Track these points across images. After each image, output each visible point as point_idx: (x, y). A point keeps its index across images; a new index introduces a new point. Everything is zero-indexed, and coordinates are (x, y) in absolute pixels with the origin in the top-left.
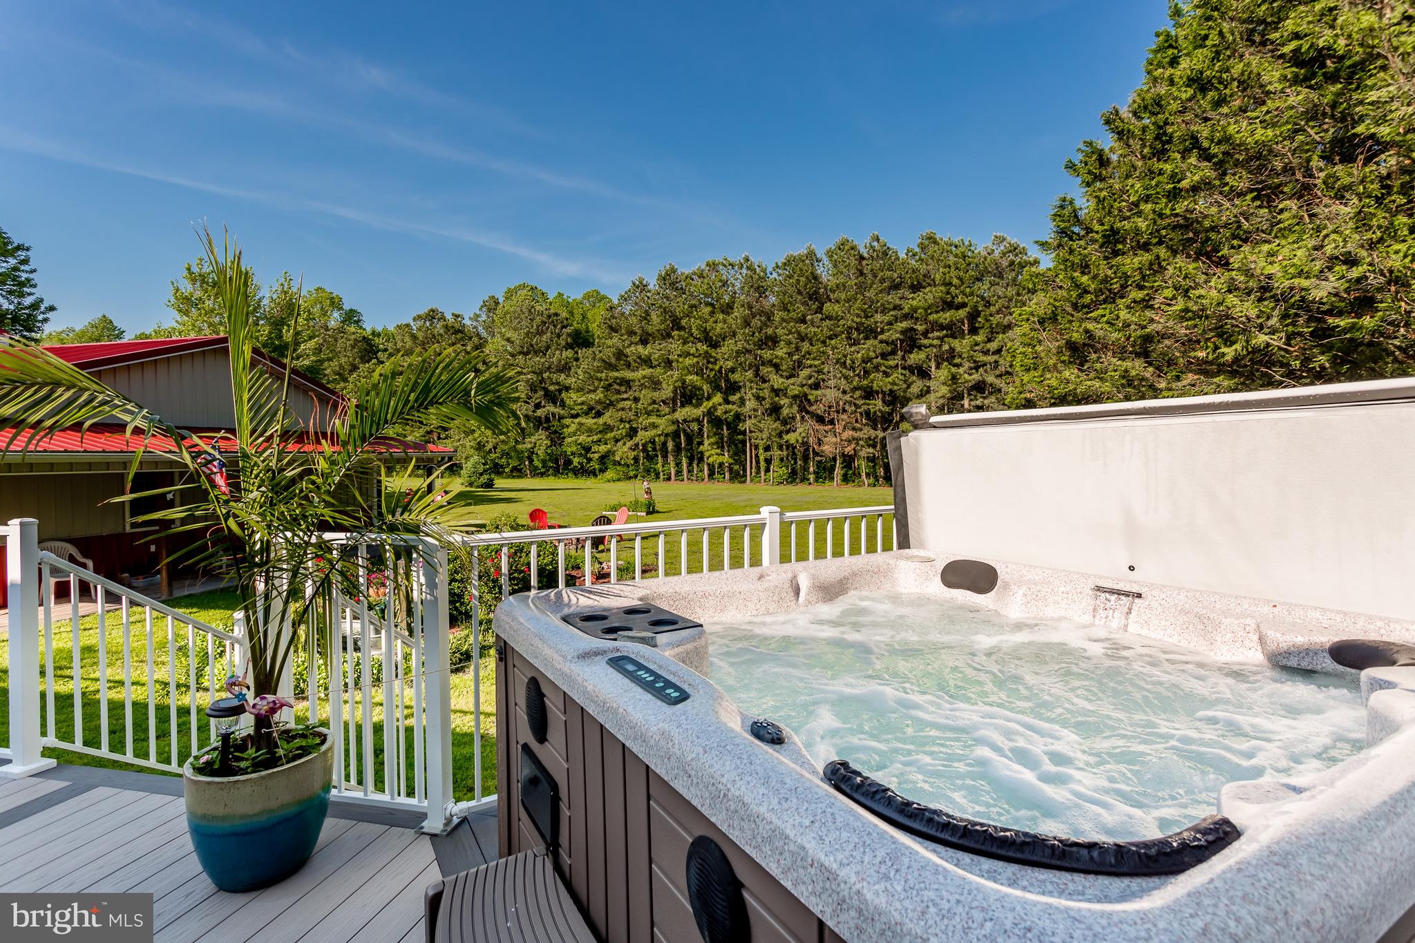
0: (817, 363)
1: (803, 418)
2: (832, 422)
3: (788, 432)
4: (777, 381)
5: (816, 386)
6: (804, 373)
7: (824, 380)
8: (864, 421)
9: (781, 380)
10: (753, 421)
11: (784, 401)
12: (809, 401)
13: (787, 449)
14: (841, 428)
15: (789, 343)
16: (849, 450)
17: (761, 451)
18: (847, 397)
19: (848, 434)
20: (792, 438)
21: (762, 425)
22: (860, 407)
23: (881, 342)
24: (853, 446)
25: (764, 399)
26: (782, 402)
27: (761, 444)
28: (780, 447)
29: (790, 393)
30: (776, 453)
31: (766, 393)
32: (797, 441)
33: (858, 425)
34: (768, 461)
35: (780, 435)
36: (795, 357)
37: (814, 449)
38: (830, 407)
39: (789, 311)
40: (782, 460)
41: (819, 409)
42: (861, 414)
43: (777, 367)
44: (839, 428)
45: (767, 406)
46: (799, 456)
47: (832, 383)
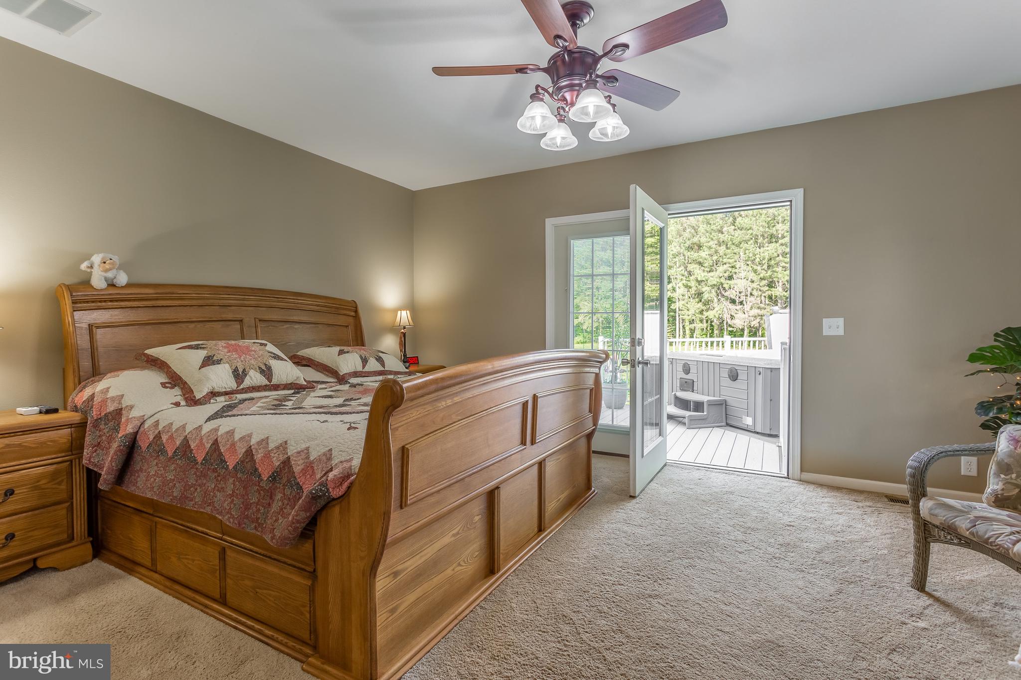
0: (731, 261)
1: (719, 300)
2: (741, 303)
3: (707, 310)
4: (700, 274)
5: (730, 278)
6: (721, 269)
7: (736, 273)
8: (767, 302)
9: (703, 274)
10: (682, 302)
11: (705, 289)
12: (724, 289)
13: (707, 322)
14: (749, 308)
15: (710, 248)
16: (755, 323)
17: (687, 323)
18: (755, 285)
19: (755, 312)
20: (711, 314)
21: (688, 306)
22: (764, 293)
23: (782, 245)
24: (758, 320)
25: (690, 287)
26: (704, 290)
27: (687, 318)
28: (701, 321)
29: (710, 283)
30: (698, 325)
31: (693, 284)
32: (715, 316)
33: (762, 305)
34: (692, 331)
35: (701, 312)
36: (715, 258)
37: (727, 323)
38: (740, 293)
39: (710, 224)
40: (702, 330)
41: (731, 294)
42: (765, 297)
43: (700, 264)
44: (747, 307)
45: (693, 292)
46: (716, 327)
47: (743, 275)
